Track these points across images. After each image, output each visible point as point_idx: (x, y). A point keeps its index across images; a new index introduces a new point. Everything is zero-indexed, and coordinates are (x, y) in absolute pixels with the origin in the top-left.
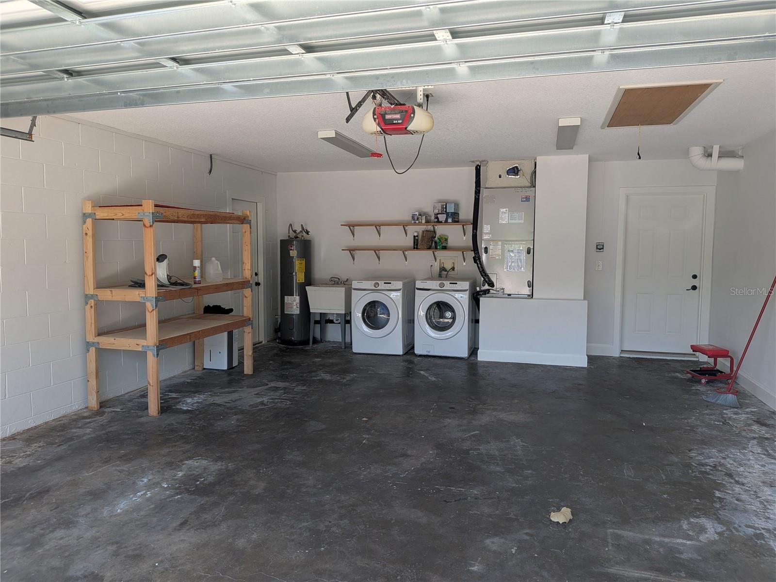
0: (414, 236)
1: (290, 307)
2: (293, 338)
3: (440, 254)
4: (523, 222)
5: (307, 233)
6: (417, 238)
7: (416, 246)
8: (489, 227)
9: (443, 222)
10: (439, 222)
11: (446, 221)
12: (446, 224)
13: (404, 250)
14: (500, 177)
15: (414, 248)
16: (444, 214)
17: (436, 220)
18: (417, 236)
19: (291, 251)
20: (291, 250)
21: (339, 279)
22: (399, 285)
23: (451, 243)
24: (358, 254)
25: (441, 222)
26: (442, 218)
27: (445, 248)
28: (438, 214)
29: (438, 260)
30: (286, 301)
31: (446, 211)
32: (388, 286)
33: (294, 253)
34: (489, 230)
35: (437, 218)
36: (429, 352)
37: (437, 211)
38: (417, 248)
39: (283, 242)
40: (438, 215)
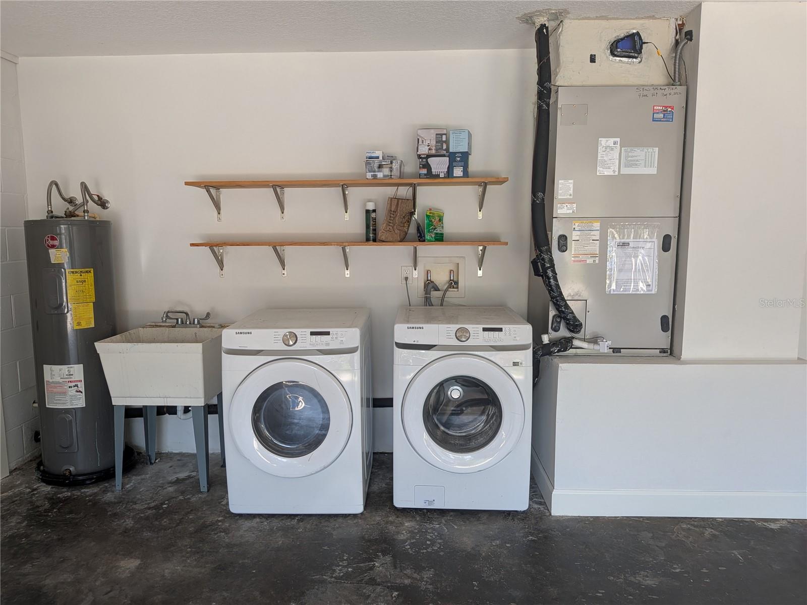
0: (368, 212)
1: (60, 393)
2: (72, 469)
3: (427, 251)
4: (653, 171)
5: (103, 204)
6: (373, 215)
7: (372, 235)
8: (570, 183)
9: (442, 175)
10: (430, 175)
11: (449, 173)
12: (447, 180)
13: (343, 243)
14: (593, 59)
15: (368, 240)
16: (444, 156)
17: (424, 171)
18: (374, 211)
19: (51, 251)
20: (53, 246)
21: (187, 314)
22: (351, 336)
23: (450, 226)
24: (230, 254)
25: (437, 176)
26: (439, 165)
27: (440, 238)
28: (429, 156)
29: (420, 266)
30: (47, 377)
31: (447, 150)
32: (321, 342)
33: (59, 255)
34: (571, 192)
35: (427, 166)
36: (431, 502)
37: (423, 150)
38: (374, 240)
39: (31, 227)
40: (430, 160)
